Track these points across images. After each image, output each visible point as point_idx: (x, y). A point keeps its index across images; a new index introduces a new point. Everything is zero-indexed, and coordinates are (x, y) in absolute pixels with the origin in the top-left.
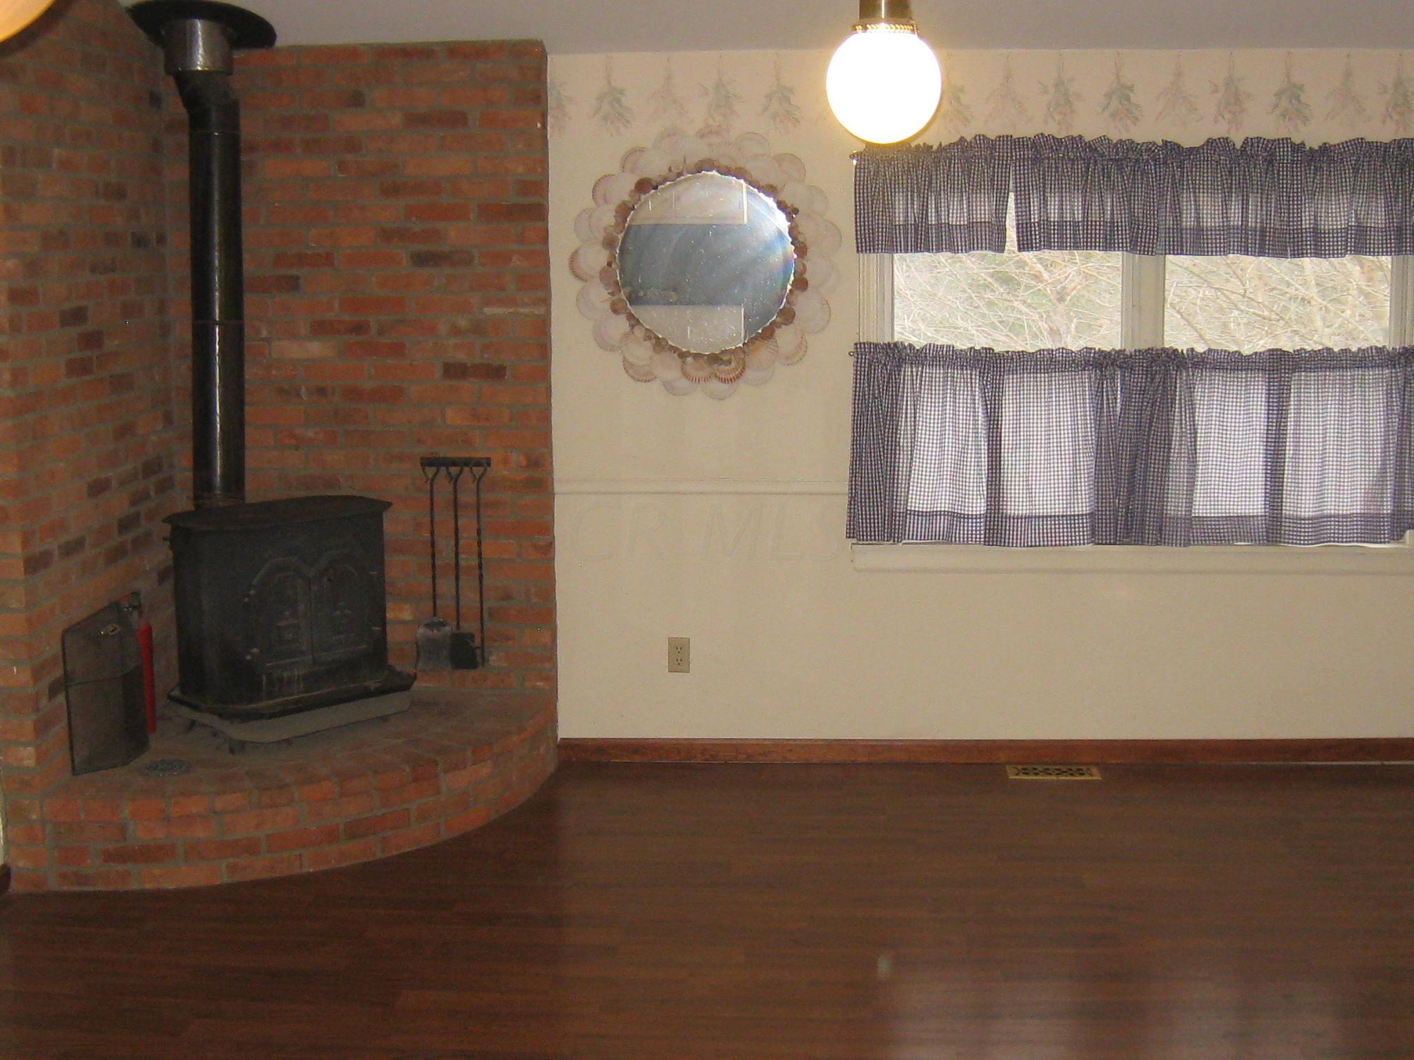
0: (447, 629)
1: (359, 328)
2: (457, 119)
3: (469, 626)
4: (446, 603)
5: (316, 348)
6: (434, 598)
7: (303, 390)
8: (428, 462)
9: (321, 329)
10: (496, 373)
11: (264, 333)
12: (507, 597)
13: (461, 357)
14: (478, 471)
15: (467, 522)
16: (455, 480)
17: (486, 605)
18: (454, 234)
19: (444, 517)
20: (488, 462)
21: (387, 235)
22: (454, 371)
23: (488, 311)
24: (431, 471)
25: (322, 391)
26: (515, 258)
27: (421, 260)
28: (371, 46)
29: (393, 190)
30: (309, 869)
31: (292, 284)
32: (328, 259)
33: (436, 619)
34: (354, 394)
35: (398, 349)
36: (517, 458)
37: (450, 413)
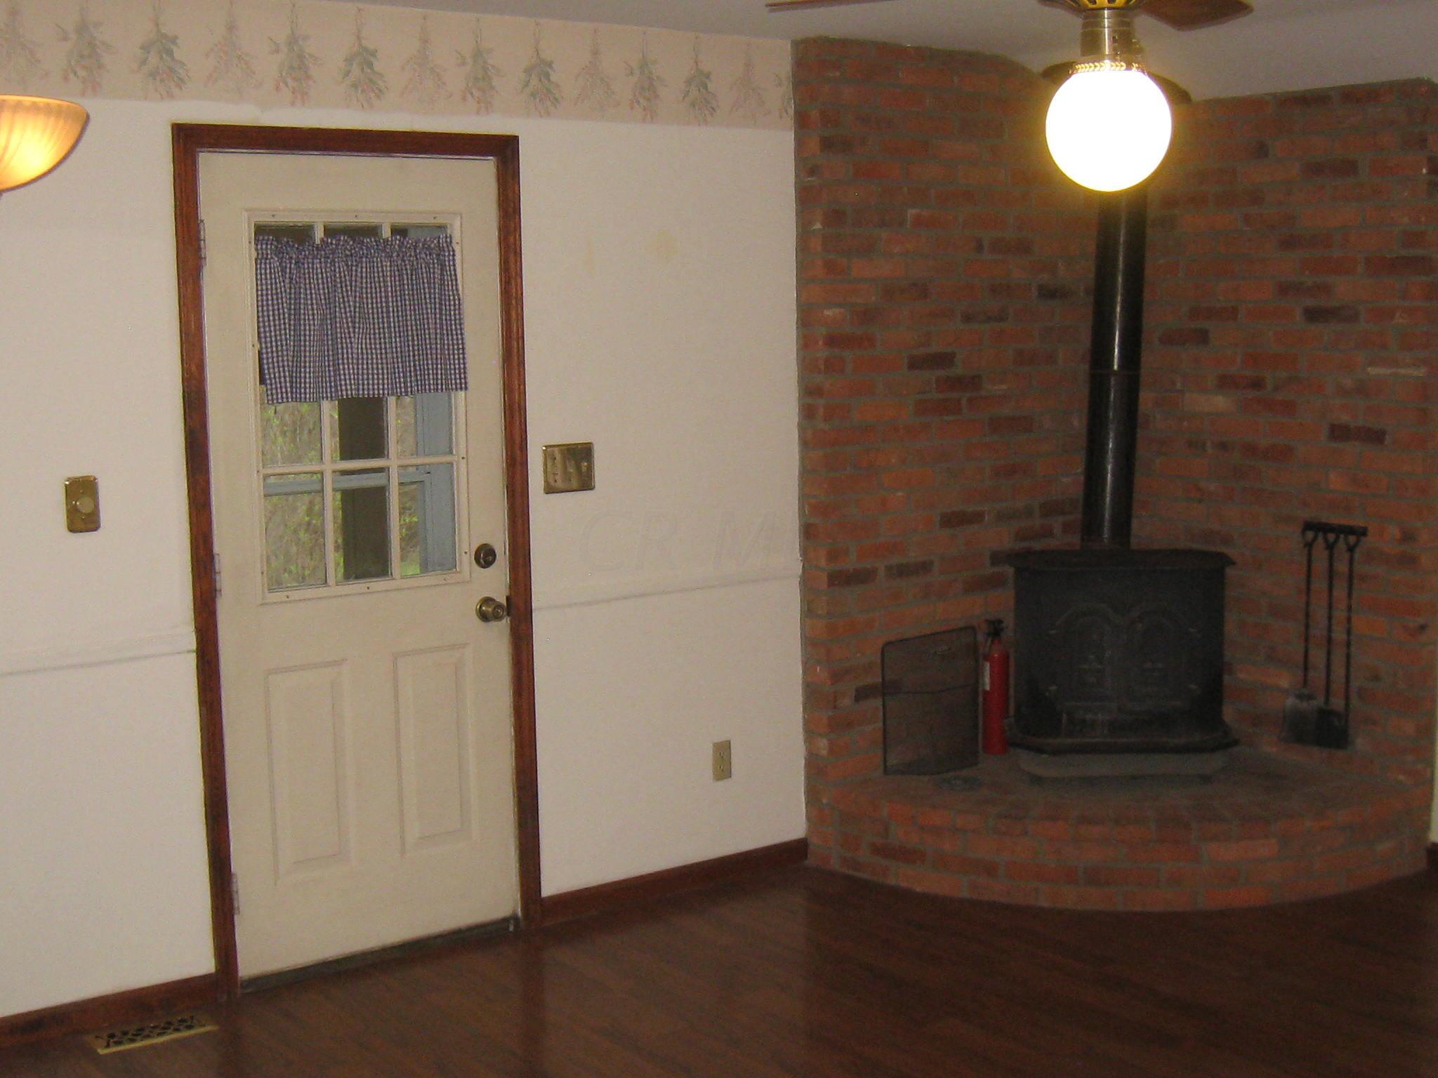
0: (1314, 703)
1: (1257, 384)
2: (1348, 168)
3: (1337, 703)
4: (1317, 675)
5: (1221, 402)
6: (1306, 669)
7: (1209, 444)
8: (1308, 526)
9: (1226, 383)
10: (1376, 437)
11: (1179, 386)
12: (1376, 678)
13: (1345, 418)
14: (1352, 539)
15: (1340, 592)
16: (1330, 547)
17: (1355, 684)
18: (1344, 289)
19: (1320, 584)
20: (1362, 532)
21: (1284, 289)
22: (1339, 433)
23: (1373, 371)
24: (1310, 535)
25: (1223, 446)
26: (1398, 315)
27: (1313, 315)
28: (1274, 96)
29: (1289, 243)
30: (1044, 903)
31: (1202, 337)
32: (1233, 313)
33: (1306, 691)
34: (1251, 450)
35: (1289, 408)
36: (1393, 531)
37: (1332, 476)
